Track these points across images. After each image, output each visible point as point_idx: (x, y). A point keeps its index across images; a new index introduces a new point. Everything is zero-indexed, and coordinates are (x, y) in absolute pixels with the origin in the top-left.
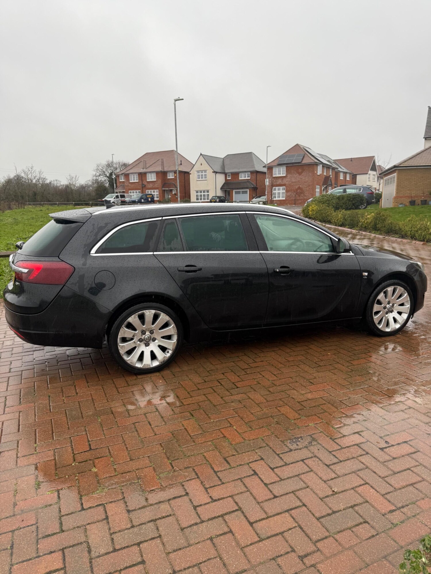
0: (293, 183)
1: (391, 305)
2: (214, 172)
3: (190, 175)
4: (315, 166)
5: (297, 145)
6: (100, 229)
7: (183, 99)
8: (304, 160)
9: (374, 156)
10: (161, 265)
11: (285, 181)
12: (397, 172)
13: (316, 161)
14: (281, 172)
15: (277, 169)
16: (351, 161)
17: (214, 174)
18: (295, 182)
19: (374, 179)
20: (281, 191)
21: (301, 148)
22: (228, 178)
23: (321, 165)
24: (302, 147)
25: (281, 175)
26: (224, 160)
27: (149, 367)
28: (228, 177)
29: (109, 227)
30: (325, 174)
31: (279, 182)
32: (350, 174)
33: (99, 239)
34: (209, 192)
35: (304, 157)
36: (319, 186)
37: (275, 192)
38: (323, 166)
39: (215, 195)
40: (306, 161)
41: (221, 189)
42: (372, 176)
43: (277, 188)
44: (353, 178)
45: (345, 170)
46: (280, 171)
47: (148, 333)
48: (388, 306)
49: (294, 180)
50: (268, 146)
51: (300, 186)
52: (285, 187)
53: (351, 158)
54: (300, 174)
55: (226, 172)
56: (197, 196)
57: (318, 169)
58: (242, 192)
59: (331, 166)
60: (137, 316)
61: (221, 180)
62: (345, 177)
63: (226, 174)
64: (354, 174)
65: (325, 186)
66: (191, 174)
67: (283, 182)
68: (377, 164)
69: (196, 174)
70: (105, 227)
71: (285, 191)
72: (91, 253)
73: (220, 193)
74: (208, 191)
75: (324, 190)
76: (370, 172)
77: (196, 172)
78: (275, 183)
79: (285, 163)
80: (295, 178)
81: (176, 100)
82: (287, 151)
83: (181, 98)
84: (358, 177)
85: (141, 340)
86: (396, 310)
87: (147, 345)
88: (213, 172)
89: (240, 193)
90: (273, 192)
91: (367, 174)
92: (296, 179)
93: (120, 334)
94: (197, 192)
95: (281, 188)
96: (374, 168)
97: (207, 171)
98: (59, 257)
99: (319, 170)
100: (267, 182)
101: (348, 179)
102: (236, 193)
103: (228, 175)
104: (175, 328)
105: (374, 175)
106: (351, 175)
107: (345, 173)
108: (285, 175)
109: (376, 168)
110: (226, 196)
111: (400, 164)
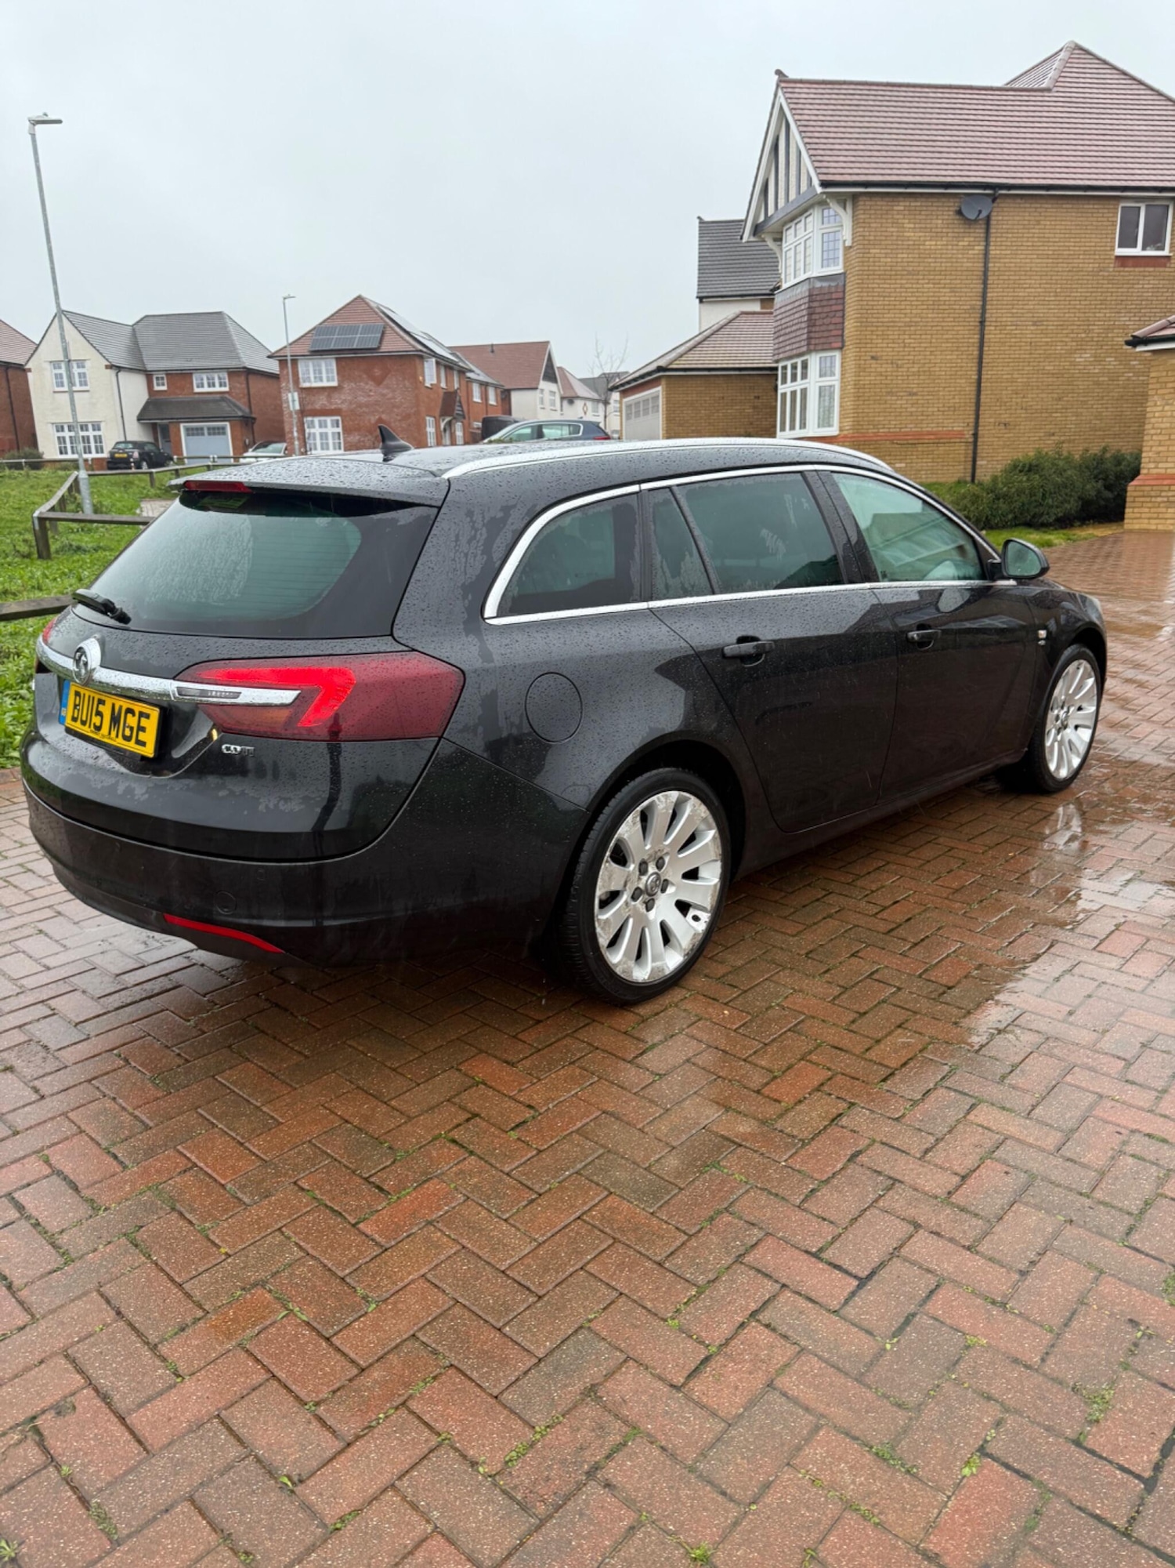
0: (360, 406)
2: (111, 367)
3: (30, 375)
4: (417, 361)
5: (359, 298)
6: (495, 526)
7: (59, 122)
8: (385, 343)
9: (547, 343)
10: (683, 644)
11: (338, 401)
12: (663, 382)
13: (420, 347)
14: (324, 375)
15: (310, 364)
16: (493, 351)
17: (112, 373)
18: (367, 405)
19: (553, 403)
20: (330, 430)
21: (371, 308)
22: (157, 388)
23: (434, 360)
24: (372, 304)
25: (325, 384)
26: (134, 330)
28: (158, 385)
29: (515, 520)
30: (443, 385)
31: (321, 402)
32: (496, 387)
33: (497, 565)
34: (99, 429)
35: (383, 334)
36: (432, 419)
37: (312, 431)
38: (438, 363)
39: (123, 439)
40: (391, 345)
41: (139, 419)
42: (547, 397)
43: (316, 420)
44: (503, 400)
45: (483, 378)
46: (320, 372)
47: (652, 869)
49: (363, 400)
50: (286, 295)
51: (384, 416)
52: (339, 418)
53: (492, 345)
54: (379, 382)
55: (149, 367)
56: (61, 440)
57: (427, 371)
58: (209, 429)
59: (455, 364)
60: (637, 819)
61: (135, 391)
62: (485, 397)
63: (149, 375)
64: (507, 387)
65: (448, 419)
66: (30, 370)
67: (331, 403)
68: (558, 362)
69: (49, 373)
70: (503, 521)
71: (340, 430)
72: (486, 616)
73: (136, 433)
74: (97, 427)
75: (445, 430)
76: (544, 385)
77: (48, 366)
78: (309, 407)
79: (332, 347)
80: (365, 393)
81: (36, 122)
82: (333, 315)
83: (52, 117)
84: (516, 398)
85: (637, 894)
86: (1073, 721)
87: (651, 905)
88: (107, 367)
89: (203, 434)
90: (307, 431)
91: (536, 388)
92: (369, 396)
93: (599, 883)
94: (60, 428)
95: (329, 420)
96: (551, 375)
97: (88, 364)
98: (392, 635)
99: (430, 374)
100: (294, 401)
101: (492, 401)
102: (190, 432)
103: (157, 378)
104: (718, 838)
105: (553, 393)
106: (499, 391)
107: (484, 385)
108: (335, 384)
109: (554, 374)
110: (156, 439)
111: (671, 363)
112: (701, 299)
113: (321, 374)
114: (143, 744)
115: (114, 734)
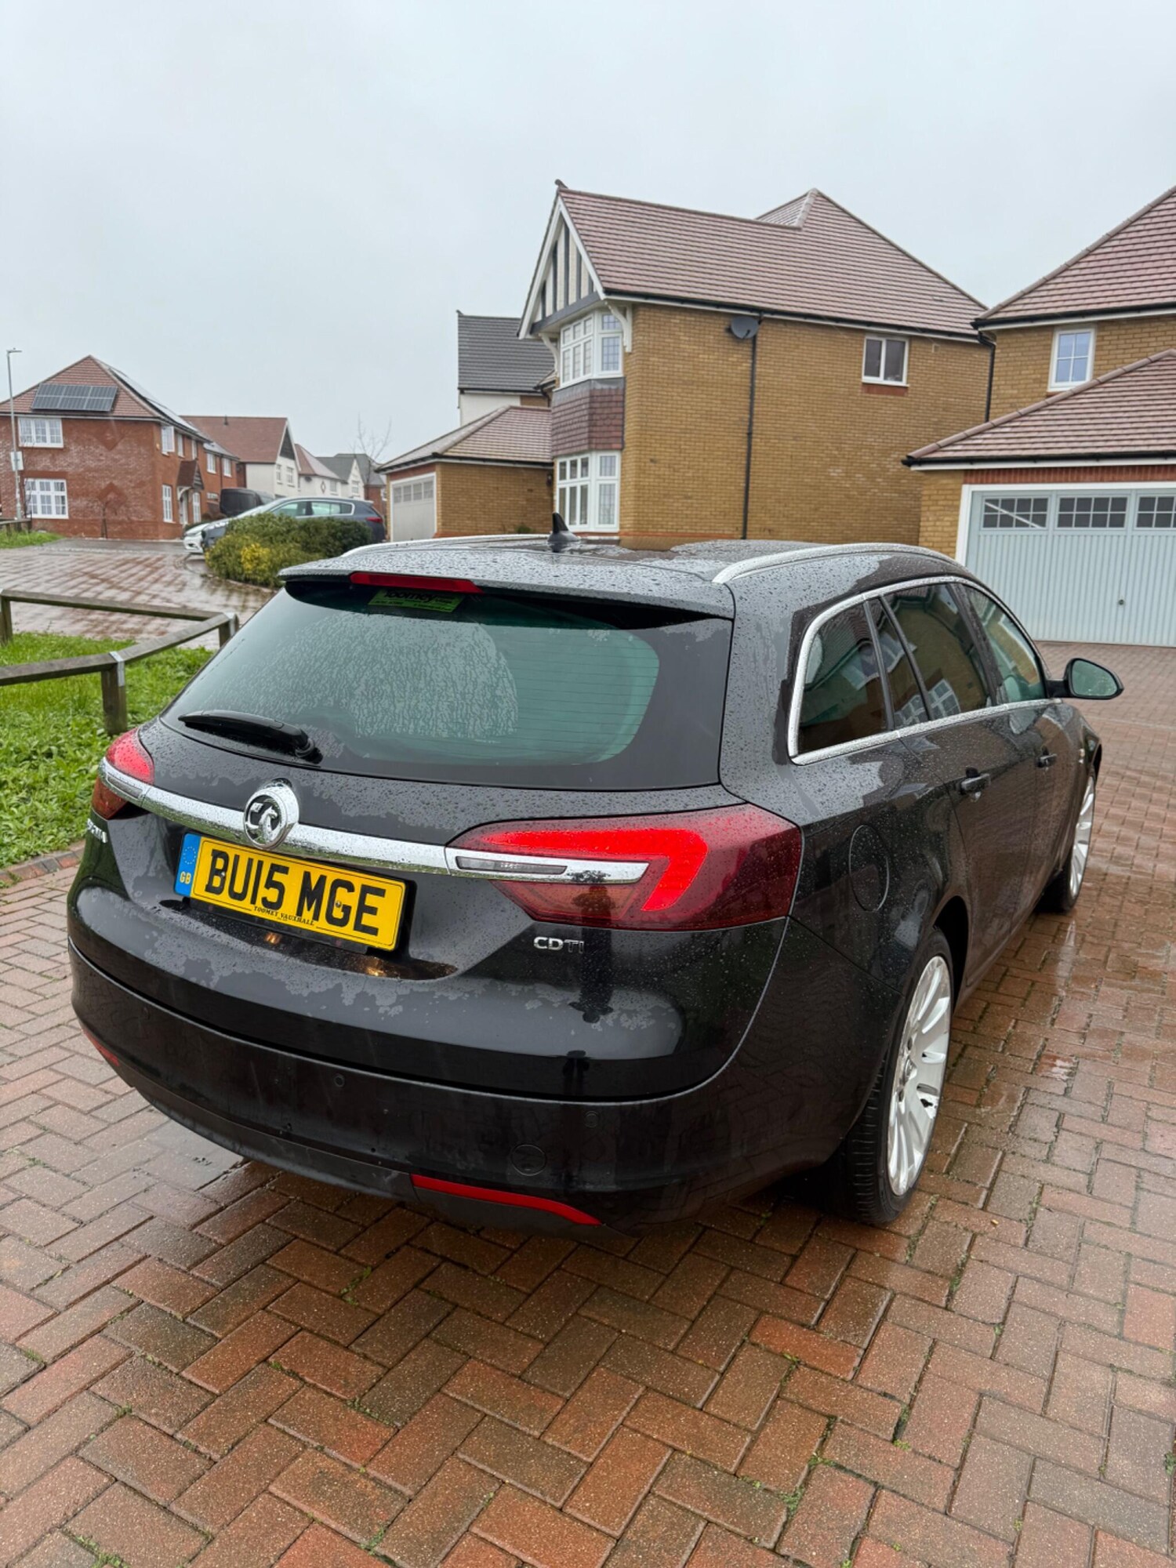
0: (89, 470)
4: (155, 428)
5: (89, 358)
8: (118, 407)
9: (284, 420)
11: (62, 464)
12: (438, 468)
13: (157, 414)
14: (48, 436)
15: (32, 423)
16: (226, 424)
18: (96, 471)
19: (290, 480)
20: (53, 493)
21: (103, 370)
23: (172, 428)
24: (104, 367)
25: (50, 444)
30: (180, 453)
31: (44, 463)
32: (231, 459)
35: (117, 397)
36: (168, 487)
37: (33, 493)
38: (176, 432)
40: (125, 409)
42: (285, 473)
43: (38, 482)
44: (238, 472)
45: (217, 448)
46: (44, 432)
49: (92, 464)
50: (11, 349)
51: (115, 482)
52: (64, 481)
53: (226, 418)
54: (111, 446)
57: (164, 439)
59: (194, 433)
62: (219, 468)
64: (242, 460)
65: (186, 488)
67: (55, 466)
68: (295, 439)
71: (64, 493)
75: (181, 500)
76: (280, 460)
78: (31, 468)
79: (58, 407)
80: (90, 457)
82: (58, 374)
84: (251, 471)
87: (901, 1096)
90: (28, 493)
91: (273, 463)
92: (100, 460)
95: (52, 482)
96: (288, 451)
98: (720, 783)
99: (168, 442)
100: (17, 460)
101: (227, 473)
105: (291, 469)
106: (234, 463)
107: (219, 457)
108: (60, 445)
109: (292, 450)
111: (446, 451)
112: (462, 391)
113: (47, 434)
114: (373, 931)
115: (308, 914)
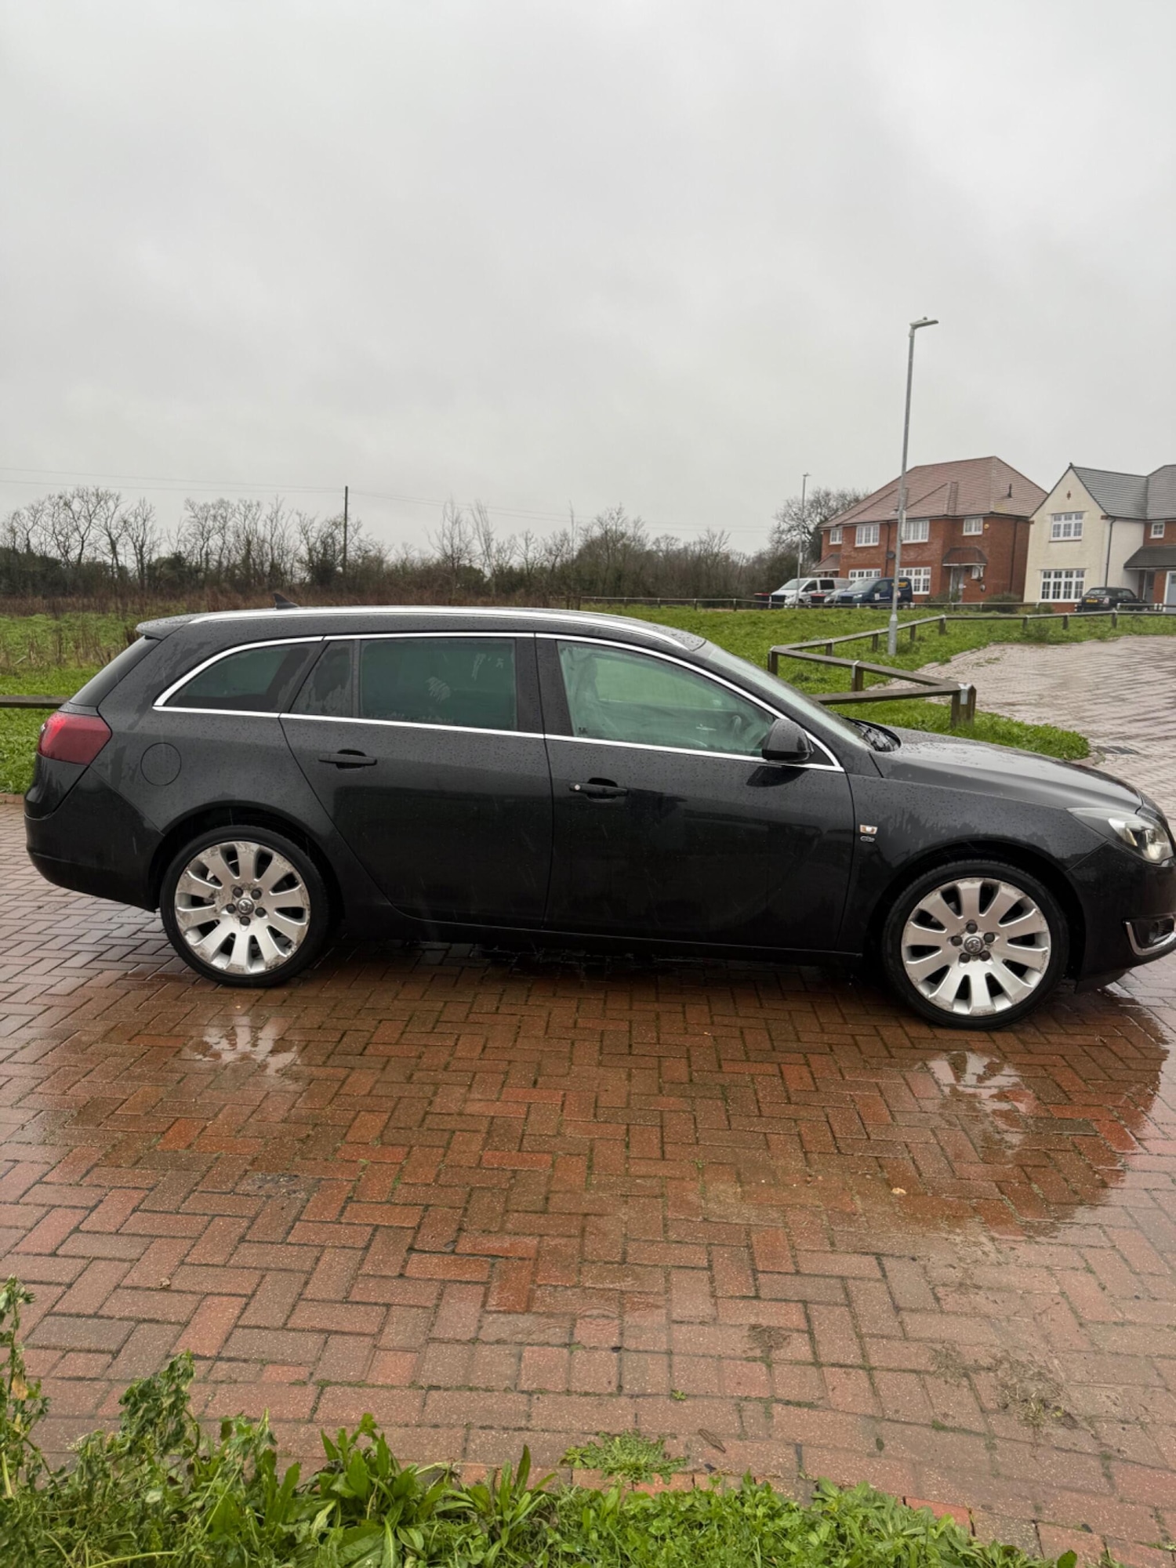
1: (979, 935)
2: (1107, 517)
3: (1032, 527)
6: (190, 653)
7: (935, 322)
10: (284, 744)
17: (1107, 523)
22: (1153, 536)
26: (1147, 481)
27: (240, 972)
28: (1155, 533)
29: (204, 652)
33: (178, 675)
34: (1083, 576)
39: (1103, 585)
41: (1126, 566)
47: (246, 895)
48: (966, 936)
55: (1150, 516)
56: (1046, 585)
60: (218, 852)
61: (1128, 540)
63: (1147, 524)
66: (1033, 522)
69: (1049, 523)
70: (196, 651)
72: (156, 704)
73: (1118, 579)
74: (1081, 574)
77: (1049, 518)
83: (930, 319)
85: (232, 909)
86: (999, 954)
87: (245, 921)
88: (1103, 518)
93: (179, 885)
94: (1047, 575)
97: (1086, 515)
98: (97, 707)
103: (1156, 527)
104: (306, 893)
110: (1141, 588)
